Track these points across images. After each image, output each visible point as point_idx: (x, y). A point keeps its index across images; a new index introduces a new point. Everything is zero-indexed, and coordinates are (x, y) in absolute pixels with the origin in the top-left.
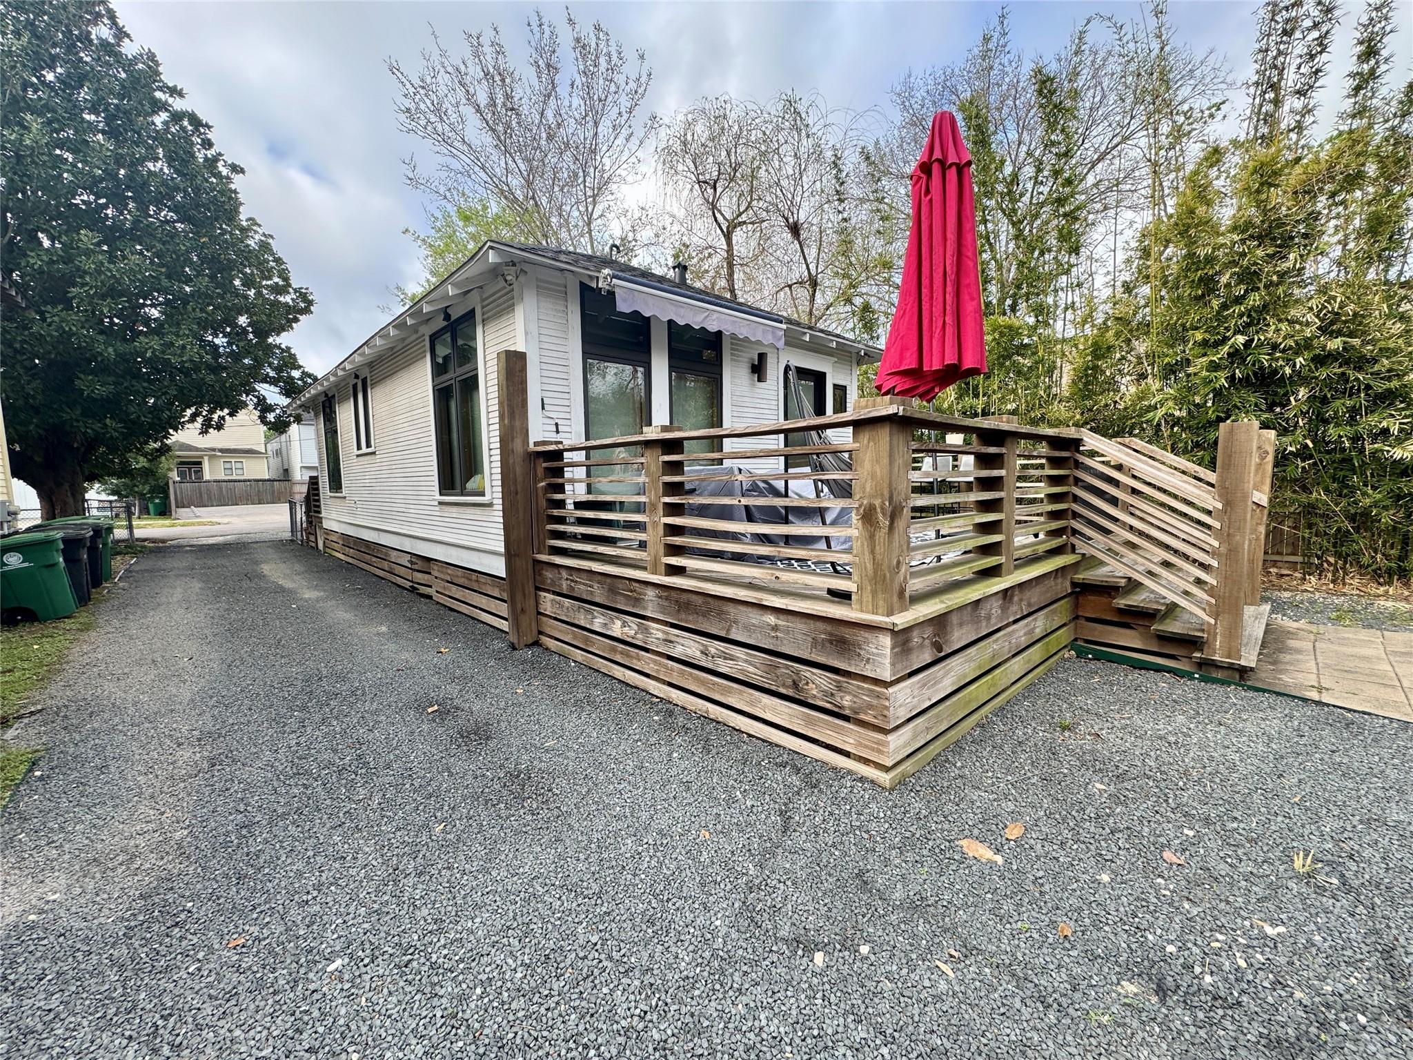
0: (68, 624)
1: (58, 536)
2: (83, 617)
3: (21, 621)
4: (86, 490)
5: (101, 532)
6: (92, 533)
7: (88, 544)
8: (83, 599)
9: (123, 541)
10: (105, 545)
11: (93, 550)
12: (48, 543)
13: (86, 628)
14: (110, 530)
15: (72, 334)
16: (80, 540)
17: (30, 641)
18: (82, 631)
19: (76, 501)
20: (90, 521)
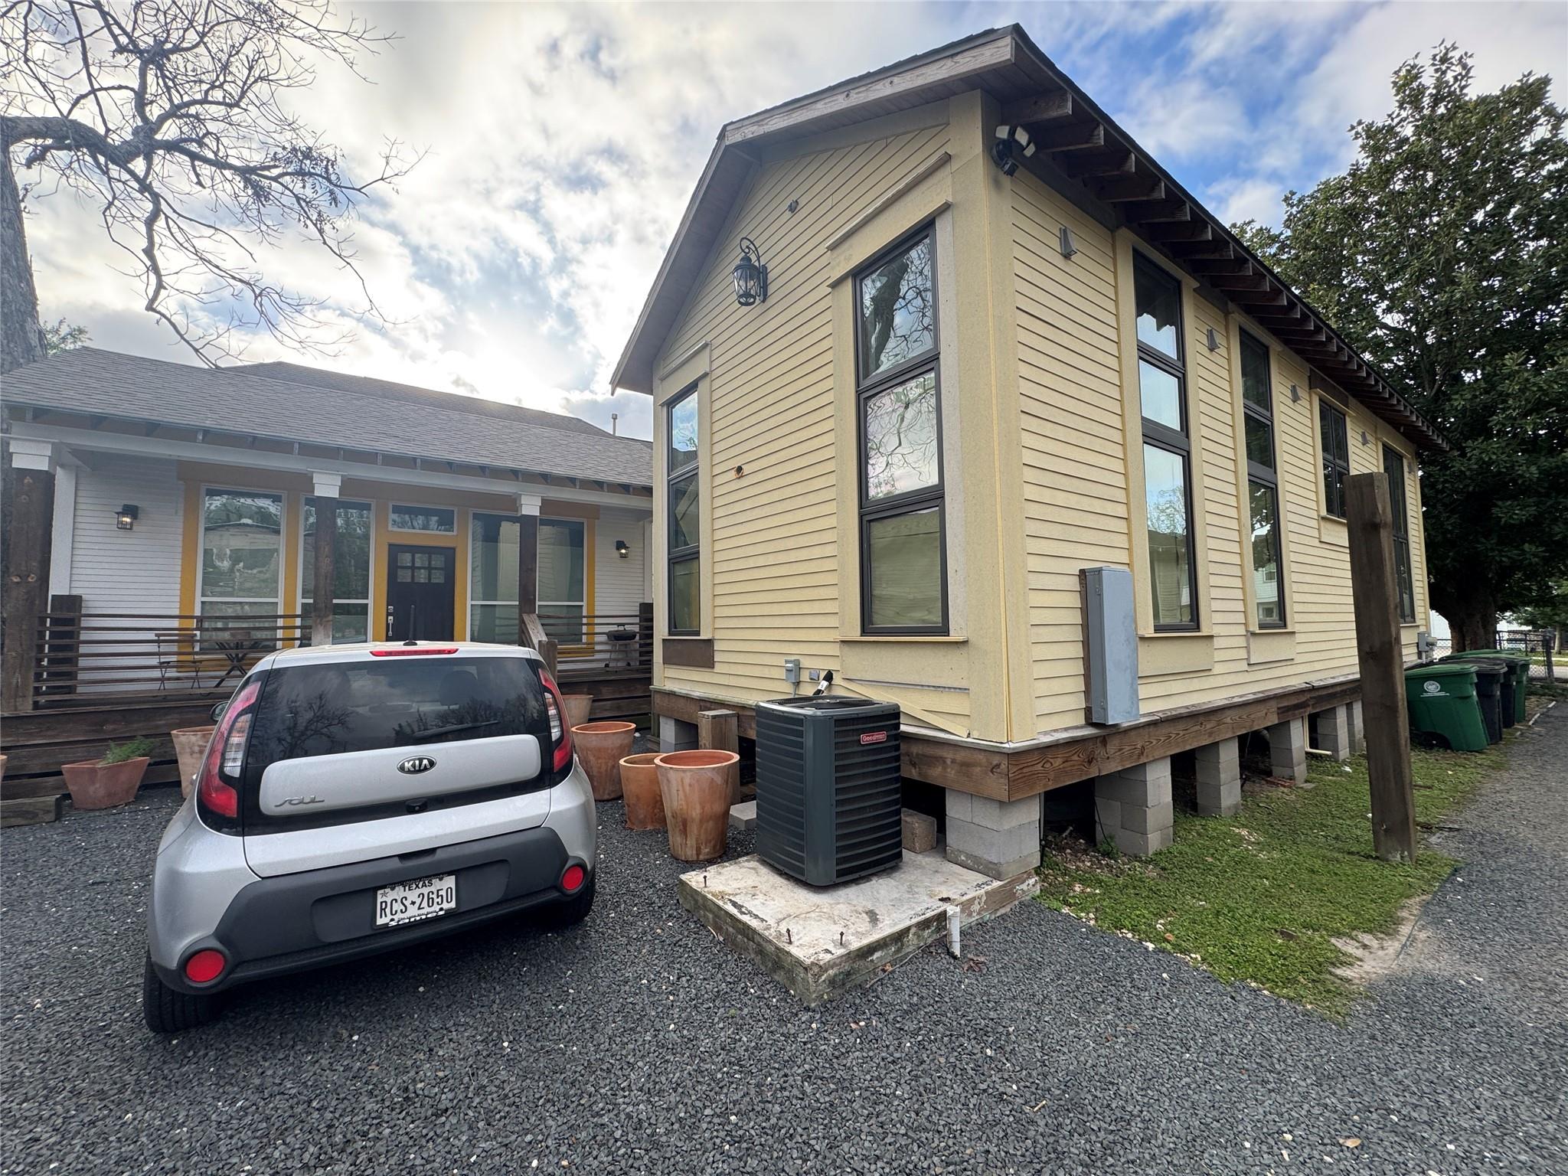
0: (1480, 758)
1: (1473, 670)
2: (1493, 755)
3: (1436, 745)
4: (1496, 621)
5: (1516, 668)
6: (1506, 669)
7: (1502, 681)
8: (1495, 738)
9: (1540, 679)
10: (1519, 682)
11: (1506, 687)
12: (1463, 675)
13: (1497, 767)
14: (1525, 667)
15: (1491, 462)
16: (1494, 676)
17: (1445, 766)
18: (1493, 768)
19: (1487, 632)
20: (1503, 656)
